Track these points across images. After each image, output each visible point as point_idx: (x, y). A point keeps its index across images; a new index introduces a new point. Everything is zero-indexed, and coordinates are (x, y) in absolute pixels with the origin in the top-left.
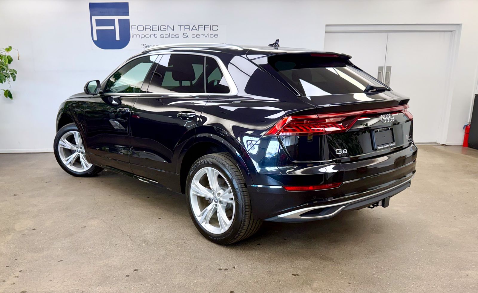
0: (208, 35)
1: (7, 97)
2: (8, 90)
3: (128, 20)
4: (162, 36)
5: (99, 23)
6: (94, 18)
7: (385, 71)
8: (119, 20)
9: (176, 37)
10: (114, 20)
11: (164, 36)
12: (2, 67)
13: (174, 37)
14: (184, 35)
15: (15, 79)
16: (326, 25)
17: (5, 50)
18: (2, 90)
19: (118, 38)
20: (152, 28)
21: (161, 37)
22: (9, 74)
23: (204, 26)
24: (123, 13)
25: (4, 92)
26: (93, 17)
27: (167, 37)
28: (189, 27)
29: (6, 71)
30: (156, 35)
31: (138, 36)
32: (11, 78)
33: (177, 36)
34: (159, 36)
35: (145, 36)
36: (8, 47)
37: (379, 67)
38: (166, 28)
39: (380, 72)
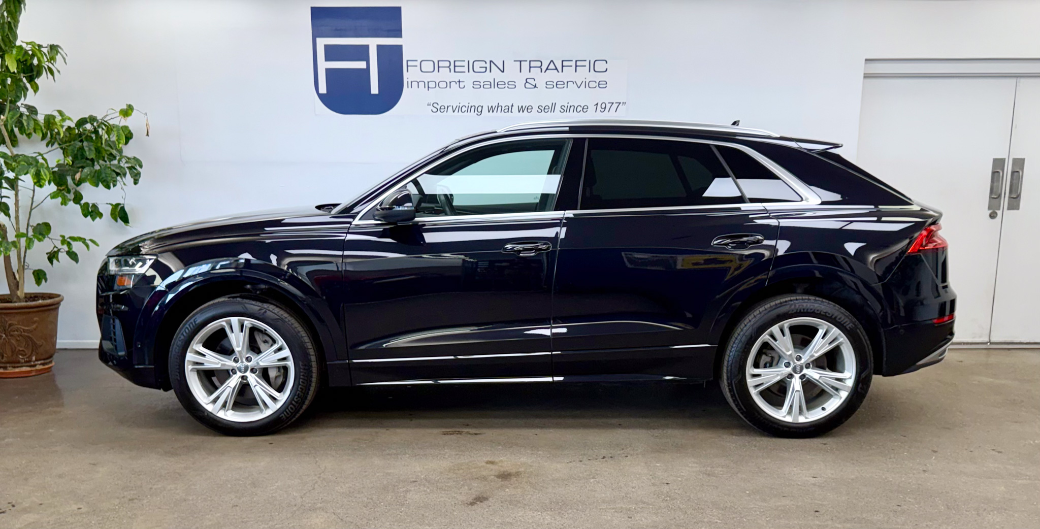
0: (584, 83)
1: (116, 221)
2: (119, 204)
3: (399, 48)
4: (477, 85)
5: (332, 53)
6: (322, 42)
7: (1008, 168)
8: (379, 47)
9: (510, 86)
10: (367, 47)
11: (482, 84)
12: (108, 153)
13: (503, 86)
14: (527, 82)
15: (138, 180)
16: (866, 60)
17: (118, 114)
18: (107, 204)
19: (375, 89)
20: (453, 66)
21: (475, 86)
22: (124, 168)
23: (574, 62)
24: (389, 31)
25: (110, 207)
26: (319, 40)
27: (489, 86)
28: (540, 63)
29: (119, 161)
30: (464, 82)
31: (421, 84)
32: (129, 179)
33: (512, 85)
34: (468, 84)
35: (437, 85)
36: (125, 107)
37: (995, 160)
38: (485, 65)
39: (998, 172)
